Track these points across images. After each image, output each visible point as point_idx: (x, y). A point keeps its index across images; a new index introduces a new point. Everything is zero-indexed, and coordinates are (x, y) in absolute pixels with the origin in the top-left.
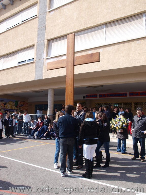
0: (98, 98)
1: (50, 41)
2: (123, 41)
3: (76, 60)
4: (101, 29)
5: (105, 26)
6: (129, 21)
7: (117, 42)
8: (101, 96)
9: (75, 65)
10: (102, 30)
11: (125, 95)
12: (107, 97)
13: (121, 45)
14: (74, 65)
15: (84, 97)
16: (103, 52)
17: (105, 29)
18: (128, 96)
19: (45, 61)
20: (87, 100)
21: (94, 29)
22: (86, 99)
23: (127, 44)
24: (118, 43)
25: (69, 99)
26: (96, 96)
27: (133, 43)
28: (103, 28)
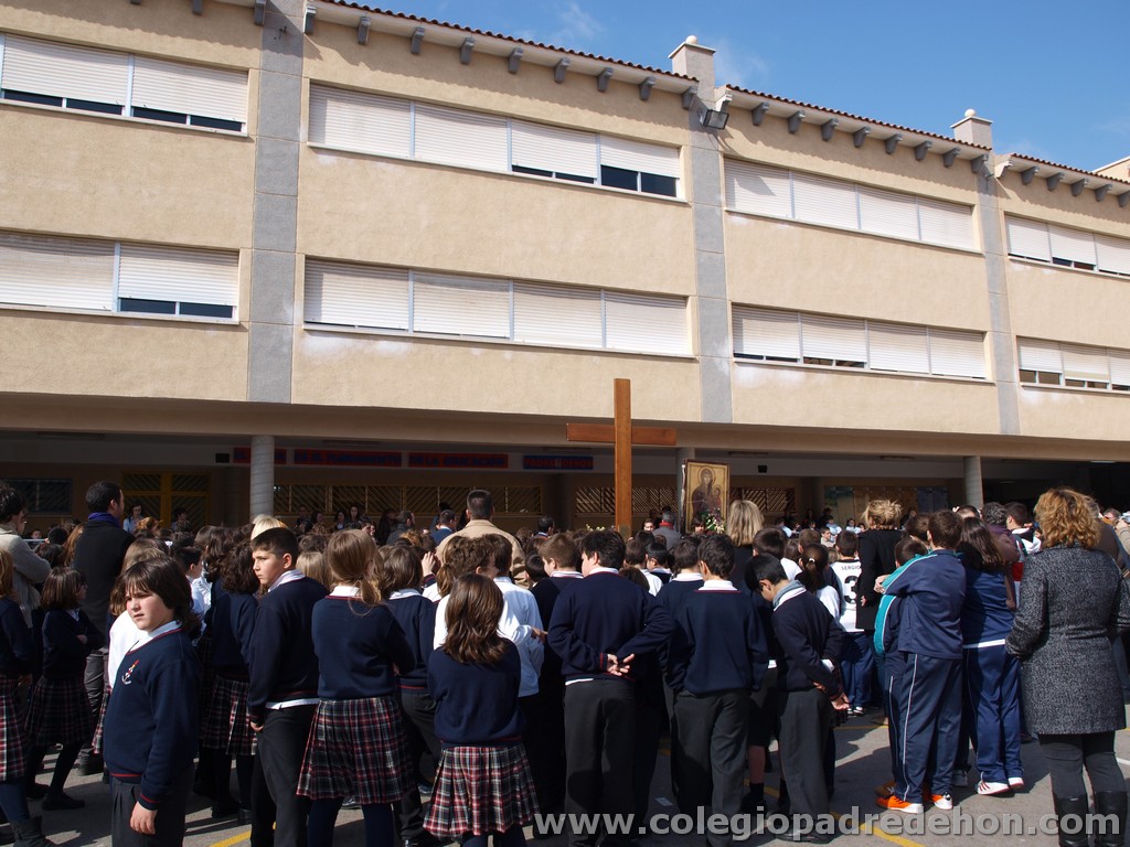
0: (290, 464)
1: (318, 265)
4: (501, 290)
10: (503, 293)
12: (328, 463)
13: (559, 355)
15: (221, 458)
16: (512, 361)
17: (511, 293)
18: (405, 466)
19: (303, 337)
23: (571, 357)
24: (552, 350)
27: (585, 358)
28: (507, 290)
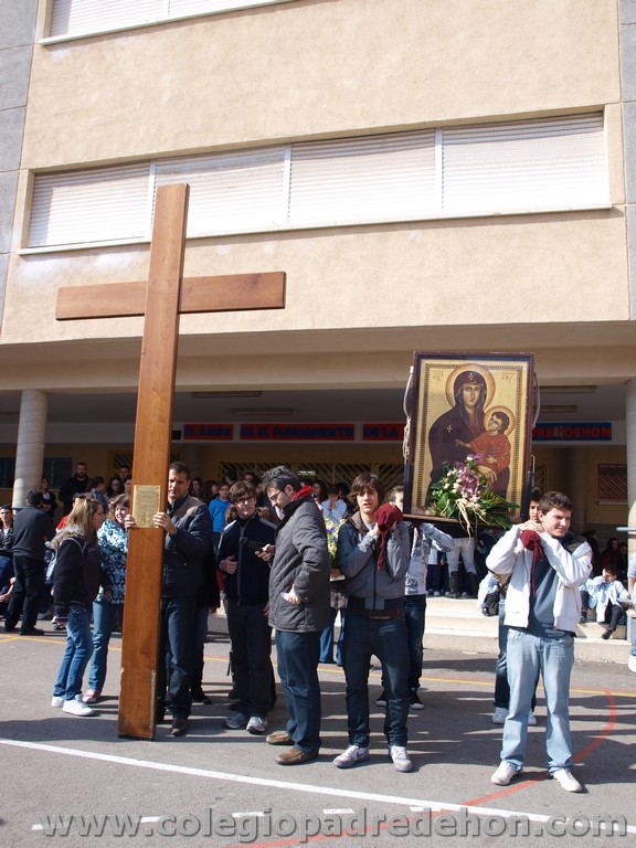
0: (236, 439)
1: (43, 178)
2: (358, 223)
3: (190, 290)
4: (273, 162)
5: (287, 152)
6: (384, 150)
7: (332, 225)
8: (247, 432)
9: (182, 310)
10: (277, 165)
11: (347, 432)
12: (275, 438)
13: (351, 237)
14: (179, 313)
15: (175, 435)
16: (275, 256)
17: (287, 163)
18: (358, 439)
19: (18, 265)
20: (186, 445)
21: (242, 157)
22: (182, 441)
23: (371, 237)
24: (338, 230)
25: (151, 447)
26: (225, 432)
27: (395, 236)
28: (282, 160)
